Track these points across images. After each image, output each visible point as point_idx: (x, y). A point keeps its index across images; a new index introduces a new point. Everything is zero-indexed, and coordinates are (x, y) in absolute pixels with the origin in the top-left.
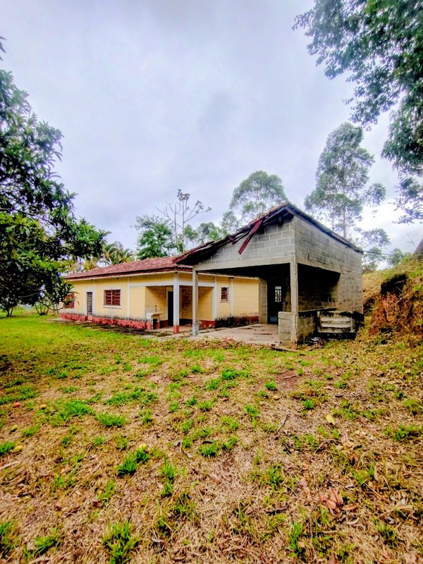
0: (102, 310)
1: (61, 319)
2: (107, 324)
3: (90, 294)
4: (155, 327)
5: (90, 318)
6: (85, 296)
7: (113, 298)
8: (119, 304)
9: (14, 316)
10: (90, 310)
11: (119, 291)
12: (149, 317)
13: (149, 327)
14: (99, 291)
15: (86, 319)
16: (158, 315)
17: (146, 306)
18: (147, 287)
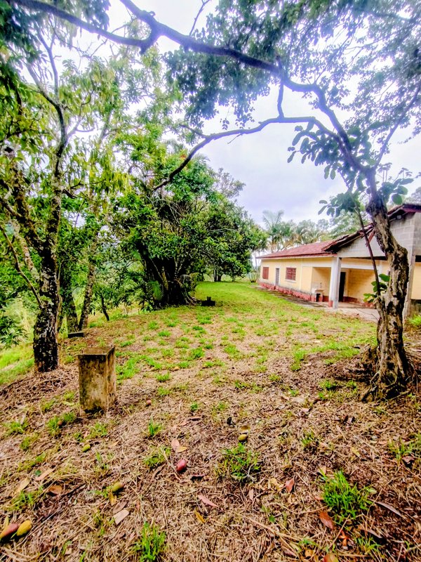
0: (284, 283)
1: (260, 286)
2: (286, 293)
3: (278, 269)
4: (317, 300)
5: (277, 288)
6: (275, 271)
7: (291, 274)
8: (295, 279)
9: (237, 282)
10: (277, 282)
11: (295, 269)
12: (314, 292)
13: (313, 300)
14: (283, 267)
15: (275, 288)
16: (322, 291)
17: (312, 282)
18: (314, 268)
